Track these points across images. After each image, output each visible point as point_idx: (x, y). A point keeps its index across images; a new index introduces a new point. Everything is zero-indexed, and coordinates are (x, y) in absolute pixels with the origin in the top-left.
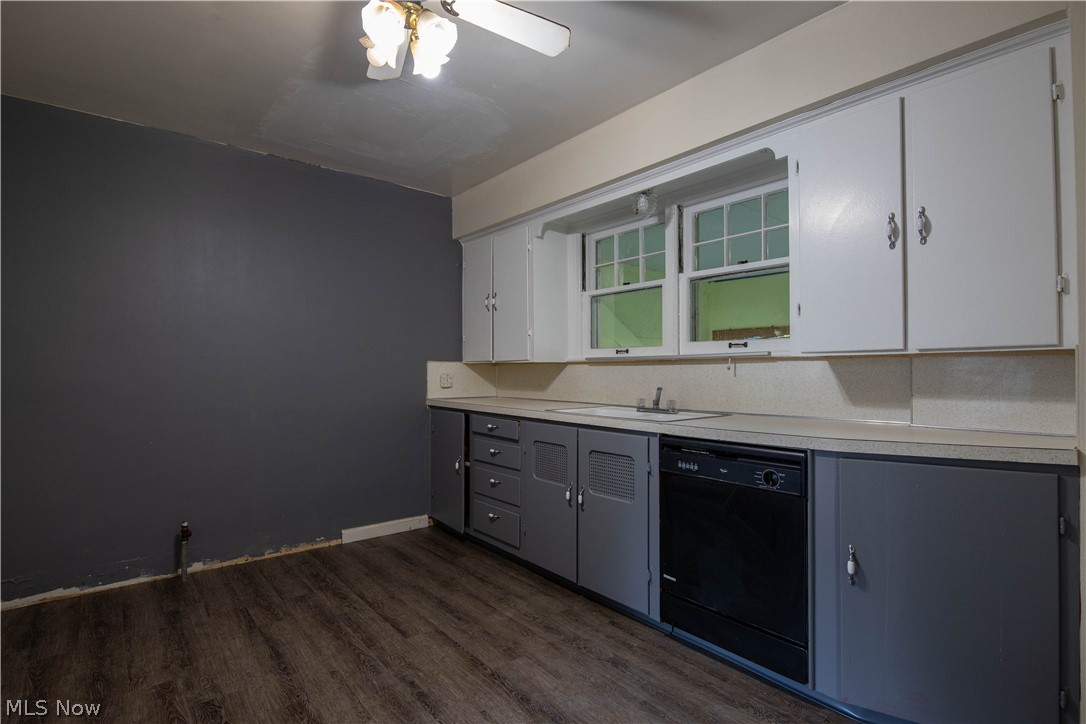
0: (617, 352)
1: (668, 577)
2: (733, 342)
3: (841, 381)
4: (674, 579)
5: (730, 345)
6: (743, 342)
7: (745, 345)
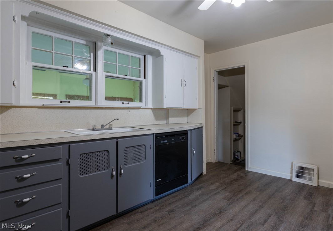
0: (61, 102)
1: (158, 180)
2: (124, 102)
3: (154, 115)
4: (160, 180)
5: (123, 103)
6: (127, 102)
7: (128, 103)
